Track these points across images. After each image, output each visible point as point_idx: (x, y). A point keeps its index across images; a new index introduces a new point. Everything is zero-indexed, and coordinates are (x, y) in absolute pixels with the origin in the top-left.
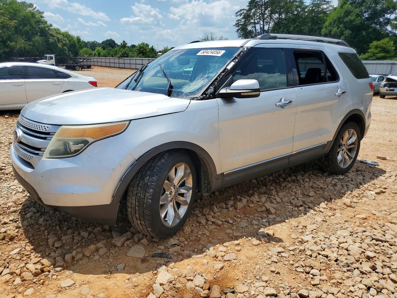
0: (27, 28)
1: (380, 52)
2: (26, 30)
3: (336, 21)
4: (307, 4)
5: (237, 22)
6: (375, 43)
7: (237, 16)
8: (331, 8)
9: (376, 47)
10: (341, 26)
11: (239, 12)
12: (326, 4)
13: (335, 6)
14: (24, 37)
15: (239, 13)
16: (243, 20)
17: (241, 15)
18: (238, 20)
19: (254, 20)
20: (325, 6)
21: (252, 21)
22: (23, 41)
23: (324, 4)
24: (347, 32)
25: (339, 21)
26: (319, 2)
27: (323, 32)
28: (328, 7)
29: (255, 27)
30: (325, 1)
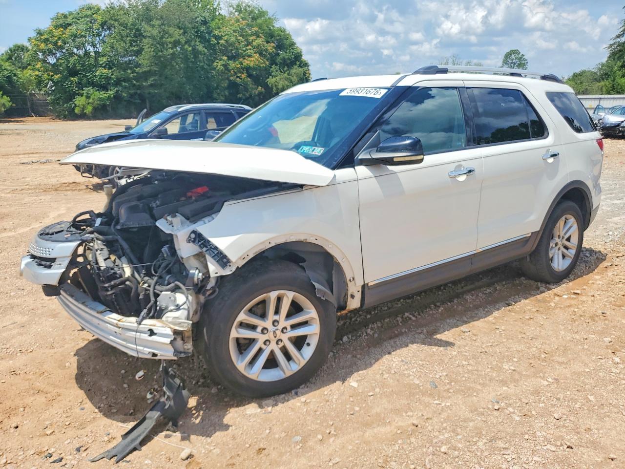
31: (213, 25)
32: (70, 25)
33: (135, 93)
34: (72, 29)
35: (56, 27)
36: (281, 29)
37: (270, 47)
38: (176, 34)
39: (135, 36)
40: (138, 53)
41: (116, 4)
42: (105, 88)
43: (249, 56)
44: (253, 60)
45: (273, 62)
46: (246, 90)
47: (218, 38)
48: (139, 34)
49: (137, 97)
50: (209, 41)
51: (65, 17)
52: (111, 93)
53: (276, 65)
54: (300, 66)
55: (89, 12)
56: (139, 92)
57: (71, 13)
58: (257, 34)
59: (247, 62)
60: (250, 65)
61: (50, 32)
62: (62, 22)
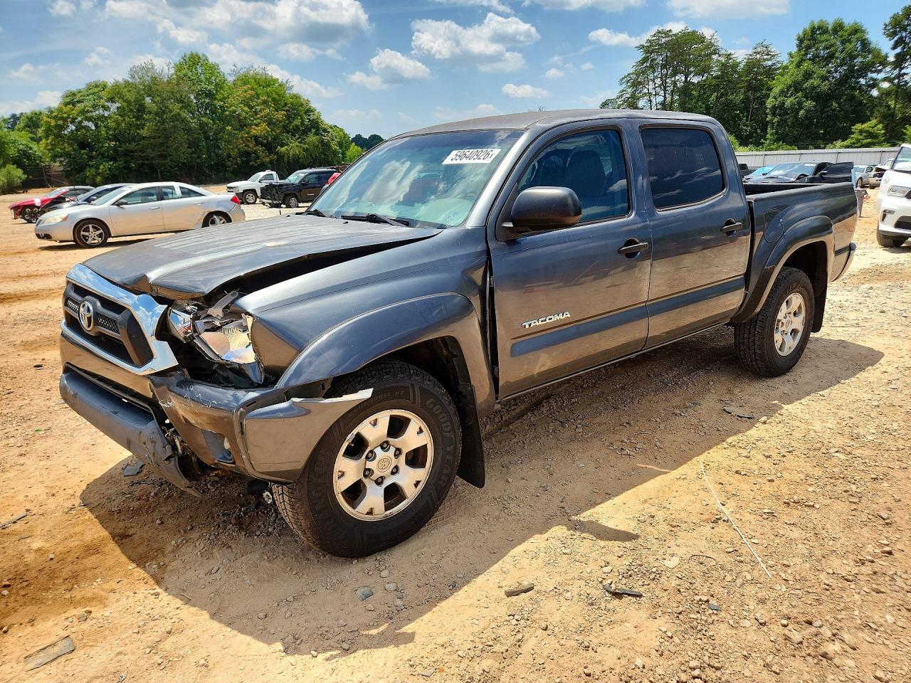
0: (297, 122)
1: (866, 138)
2: (297, 126)
3: (790, 86)
4: (739, 60)
5: (621, 93)
6: (859, 126)
7: (621, 83)
8: (780, 65)
9: (861, 132)
10: (800, 94)
11: (625, 77)
12: (770, 60)
13: (785, 63)
14: (297, 136)
15: (624, 80)
16: (629, 90)
17: (628, 81)
18: (623, 91)
19: (648, 89)
20: (770, 63)
21: (646, 91)
22: (296, 143)
23: (767, 60)
24: (809, 104)
25: (796, 87)
26: (758, 56)
27: (769, 103)
28: (774, 64)
29: (650, 101)
30: (768, 55)
31: (219, 97)
32: (79, 102)
33: (143, 164)
34: (80, 106)
35: (66, 104)
36: (296, 97)
37: (280, 115)
38: (175, 108)
39: (139, 111)
40: (143, 126)
41: (121, 80)
42: (114, 159)
43: (257, 125)
44: (260, 129)
45: (286, 129)
46: (258, 157)
48: (142, 108)
49: (146, 167)
51: (74, 94)
52: (120, 163)
53: (288, 132)
54: (316, 134)
55: (96, 90)
56: (146, 162)
57: (79, 91)
58: (265, 102)
59: (255, 131)
60: (258, 133)
61: (60, 110)
62: (72, 100)
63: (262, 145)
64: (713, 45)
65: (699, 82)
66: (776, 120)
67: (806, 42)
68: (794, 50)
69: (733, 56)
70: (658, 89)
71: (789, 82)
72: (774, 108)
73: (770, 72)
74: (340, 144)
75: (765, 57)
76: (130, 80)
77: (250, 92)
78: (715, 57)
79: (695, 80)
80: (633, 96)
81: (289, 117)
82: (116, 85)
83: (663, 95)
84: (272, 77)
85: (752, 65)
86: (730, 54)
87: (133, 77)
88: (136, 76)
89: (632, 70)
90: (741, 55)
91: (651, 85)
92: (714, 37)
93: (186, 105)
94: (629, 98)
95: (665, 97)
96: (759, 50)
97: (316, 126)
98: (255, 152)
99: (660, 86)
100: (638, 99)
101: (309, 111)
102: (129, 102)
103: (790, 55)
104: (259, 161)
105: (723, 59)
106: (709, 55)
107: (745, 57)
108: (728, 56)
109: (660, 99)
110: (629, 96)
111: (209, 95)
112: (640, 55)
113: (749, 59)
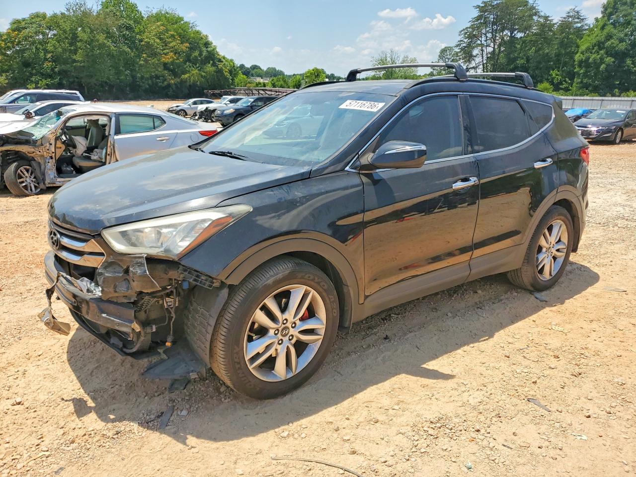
0: (196, 53)
2: (195, 56)
3: (595, 44)
4: (554, 22)
5: (459, 43)
7: (459, 35)
8: (587, 27)
10: (602, 52)
11: (464, 30)
12: (580, 23)
13: (591, 26)
14: (198, 65)
15: (463, 33)
16: (466, 40)
17: (465, 34)
18: (461, 41)
19: (481, 41)
20: (579, 25)
21: (479, 42)
22: (197, 71)
23: (577, 23)
24: (609, 60)
25: (600, 45)
26: (570, 19)
27: (577, 57)
28: (582, 26)
29: (482, 50)
30: (578, 18)
31: (137, 30)
32: (25, 28)
34: (25, 32)
35: (14, 30)
36: (198, 32)
37: (184, 47)
38: (101, 38)
39: (72, 38)
40: (75, 52)
41: (58, 13)
42: (50, 76)
43: (166, 54)
44: (169, 58)
45: (188, 59)
46: (165, 80)
47: (141, 41)
48: (75, 37)
50: (134, 42)
51: (19, 22)
52: (55, 80)
53: (189, 61)
55: (37, 19)
56: (76, 80)
57: (24, 20)
58: (173, 36)
59: (164, 59)
60: (167, 61)
61: (8, 34)
62: (18, 26)
63: (169, 70)
64: (534, 8)
65: (521, 37)
66: (582, 71)
67: (609, 10)
68: (600, 16)
69: (550, 19)
70: (489, 42)
71: (594, 41)
72: (581, 62)
73: (579, 33)
74: (230, 72)
75: (576, 20)
76: (66, 13)
77: (161, 27)
78: (535, 18)
79: (519, 35)
80: (469, 45)
81: (192, 49)
82: (55, 16)
83: (493, 46)
84: (178, 16)
85: (565, 26)
86: (548, 16)
87: (68, 10)
88: (71, 11)
89: (469, 25)
90: (556, 18)
91: (483, 39)
92: (536, 2)
93: (109, 35)
94: (465, 47)
95: (494, 48)
96: (571, 14)
97: (212, 57)
98: (163, 76)
99: (490, 39)
100: (473, 48)
101: (207, 44)
102: (65, 31)
103: (597, 19)
104: (166, 83)
105: (542, 20)
106: (531, 16)
107: (561, 19)
108: (546, 18)
109: (490, 49)
110: (464, 45)
111: (129, 28)
112: (476, 13)
113: (563, 21)
